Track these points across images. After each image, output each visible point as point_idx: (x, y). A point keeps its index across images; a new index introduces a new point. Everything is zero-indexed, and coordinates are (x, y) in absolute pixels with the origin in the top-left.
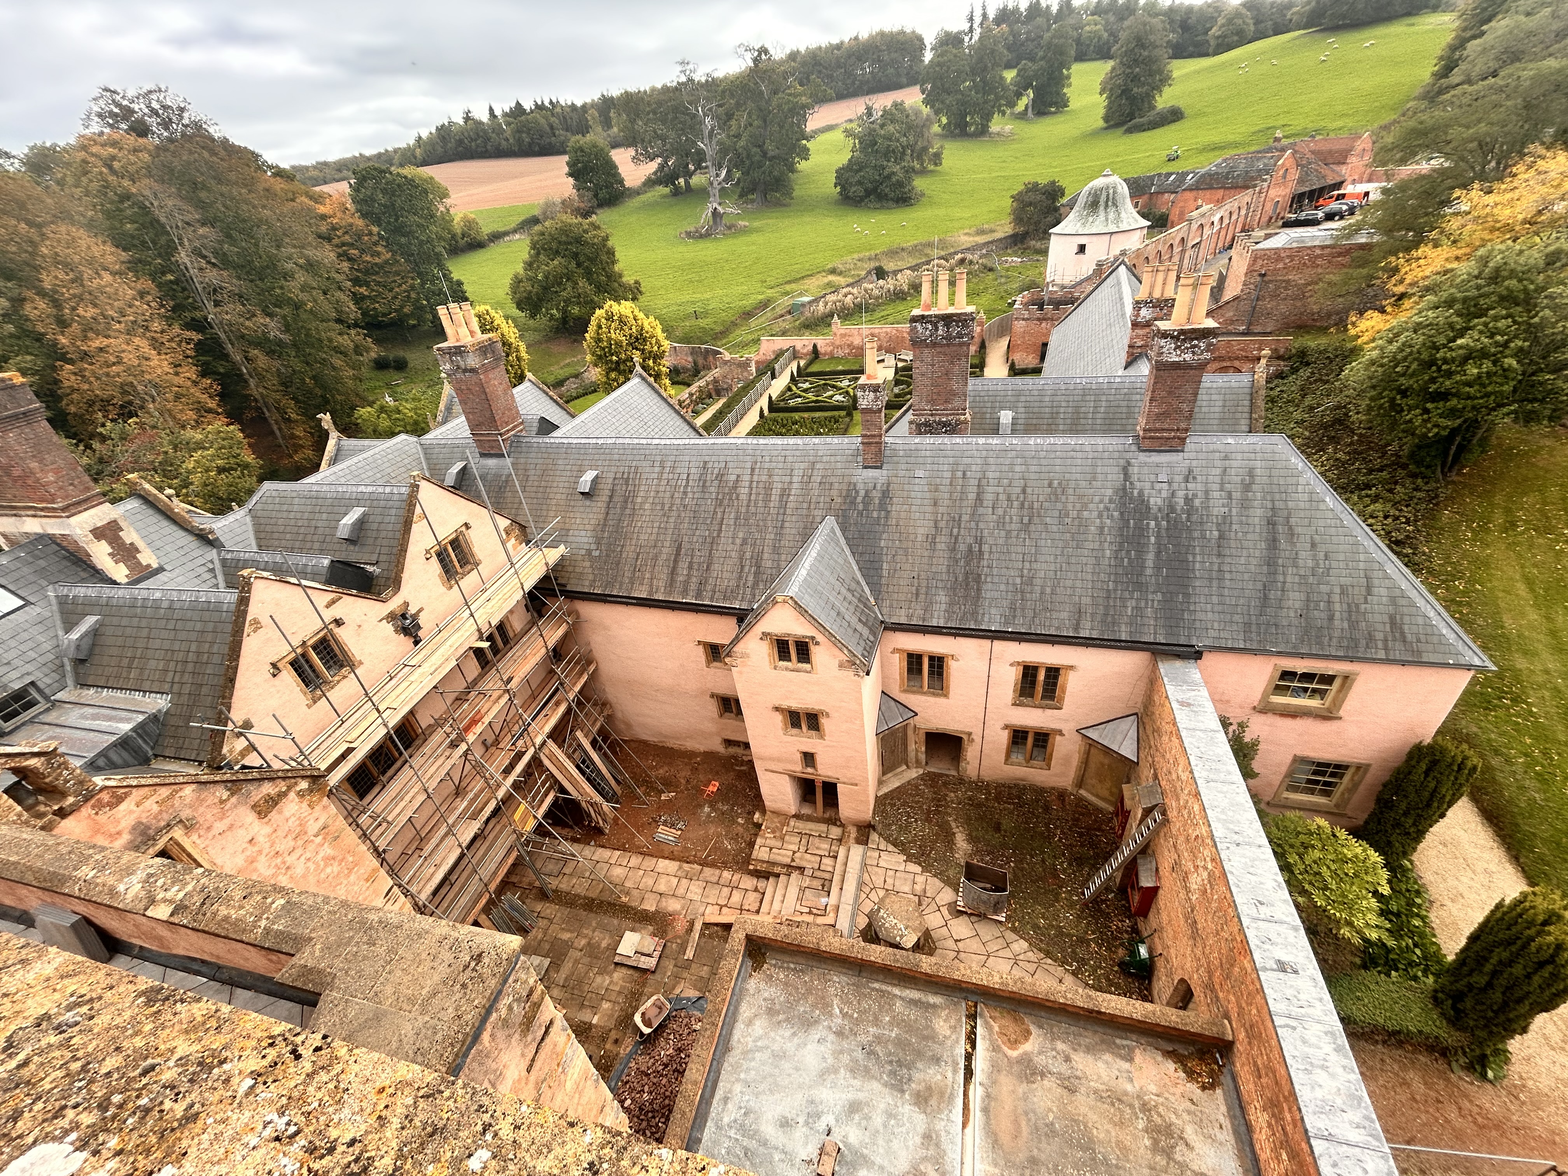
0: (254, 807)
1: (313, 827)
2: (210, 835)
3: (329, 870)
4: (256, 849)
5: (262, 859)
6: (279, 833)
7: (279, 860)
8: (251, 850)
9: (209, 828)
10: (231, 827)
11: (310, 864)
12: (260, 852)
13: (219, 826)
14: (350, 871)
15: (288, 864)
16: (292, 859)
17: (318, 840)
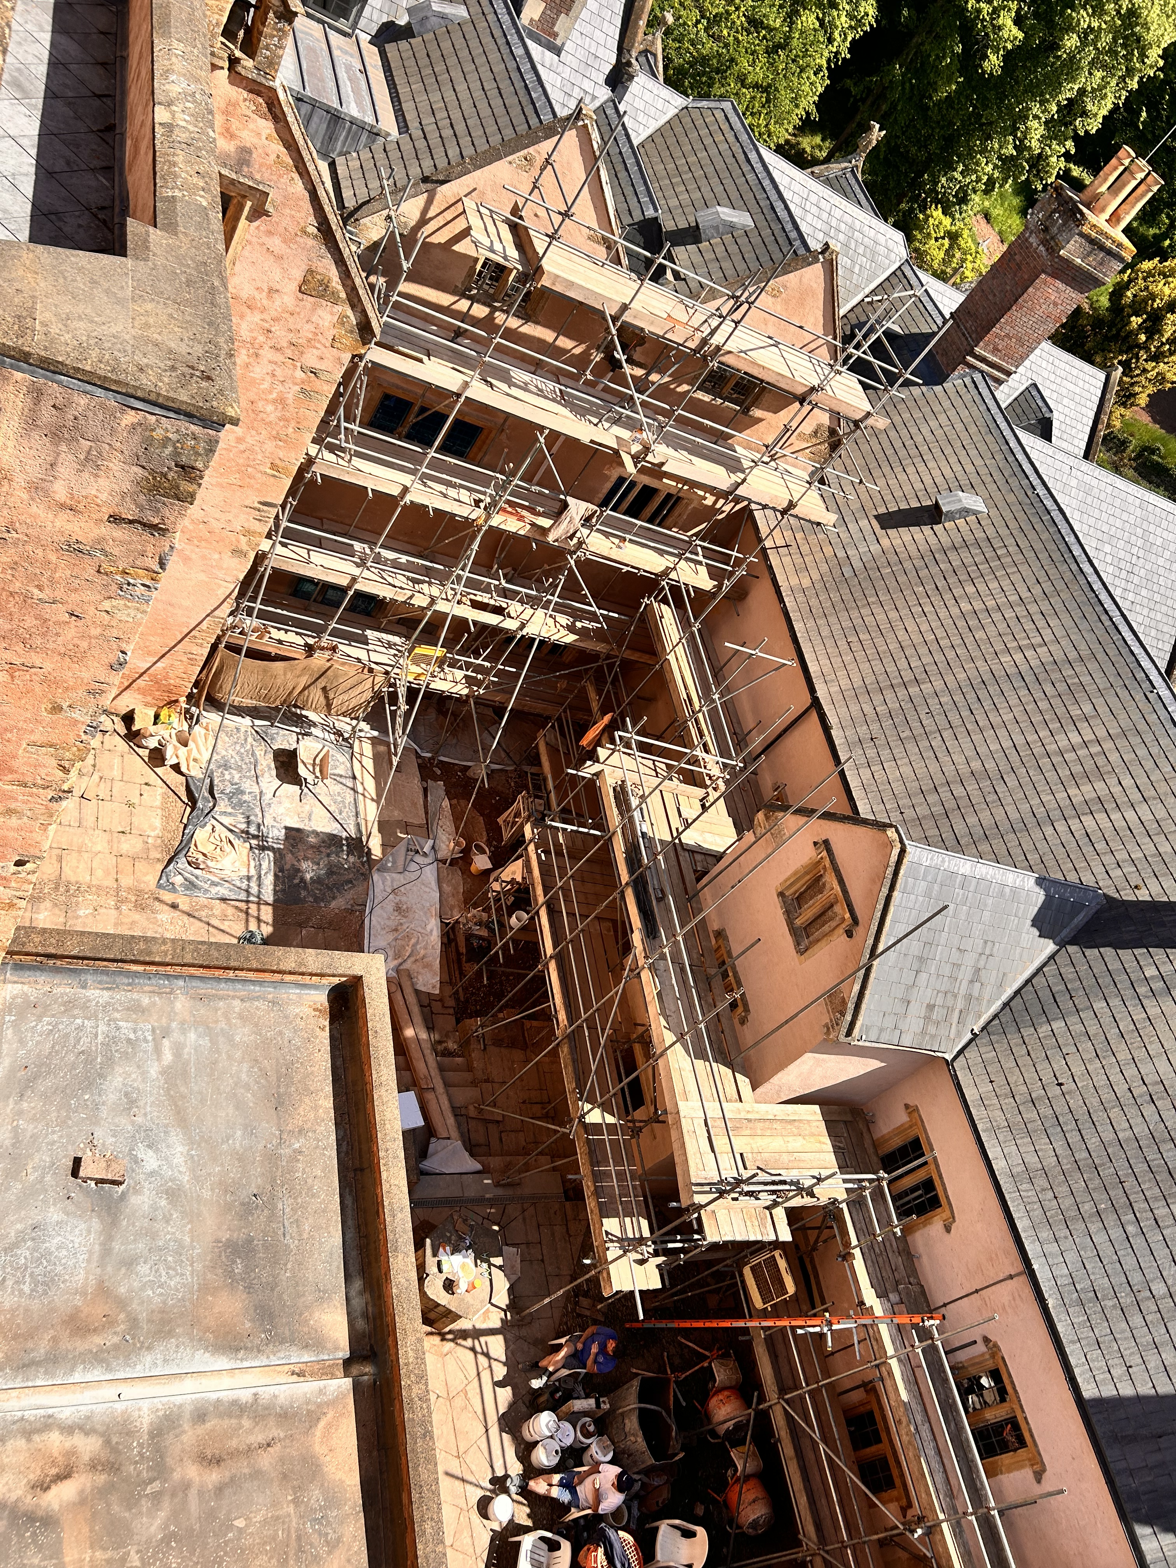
0: (310, 271)
1: (311, 359)
2: (265, 239)
3: (270, 408)
4: (265, 302)
5: (256, 317)
6: (291, 320)
7: (261, 339)
8: (261, 298)
9: (270, 233)
10: (279, 258)
11: (268, 378)
12: (264, 310)
13: (276, 243)
14: (277, 438)
15: (261, 352)
16: (267, 354)
17: (299, 374)
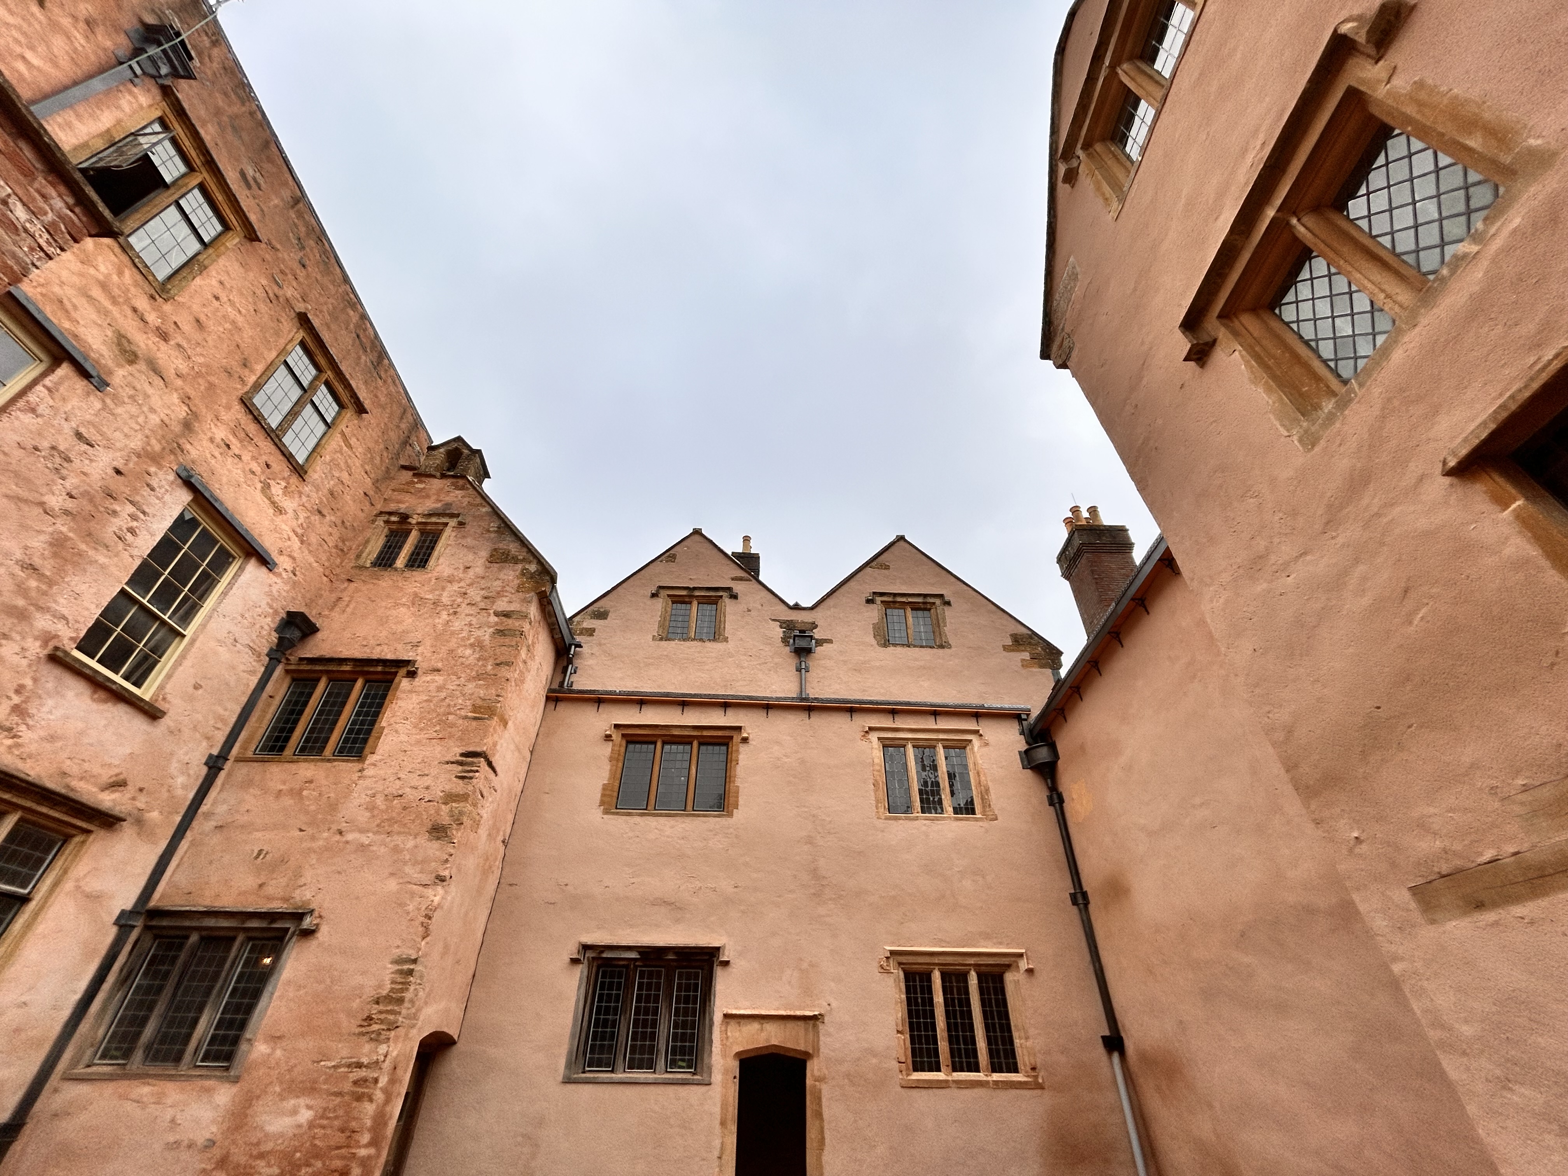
0: (496, 549)
1: (502, 605)
2: (460, 541)
3: (468, 652)
4: (461, 576)
5: (456, 587)
6: (483, 581)
7: (459, 600)
8: (459, 574)
9: (464, 537)
10: (472, 549)
11: (466, 628)
12: (460, 581)
13: (469, 541)
15: (458, 610)
16: (465, 609)
17: (493, 619)
